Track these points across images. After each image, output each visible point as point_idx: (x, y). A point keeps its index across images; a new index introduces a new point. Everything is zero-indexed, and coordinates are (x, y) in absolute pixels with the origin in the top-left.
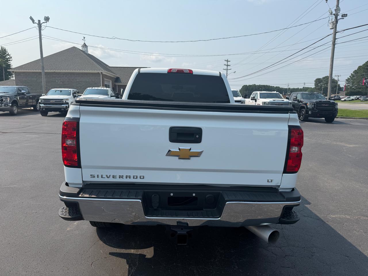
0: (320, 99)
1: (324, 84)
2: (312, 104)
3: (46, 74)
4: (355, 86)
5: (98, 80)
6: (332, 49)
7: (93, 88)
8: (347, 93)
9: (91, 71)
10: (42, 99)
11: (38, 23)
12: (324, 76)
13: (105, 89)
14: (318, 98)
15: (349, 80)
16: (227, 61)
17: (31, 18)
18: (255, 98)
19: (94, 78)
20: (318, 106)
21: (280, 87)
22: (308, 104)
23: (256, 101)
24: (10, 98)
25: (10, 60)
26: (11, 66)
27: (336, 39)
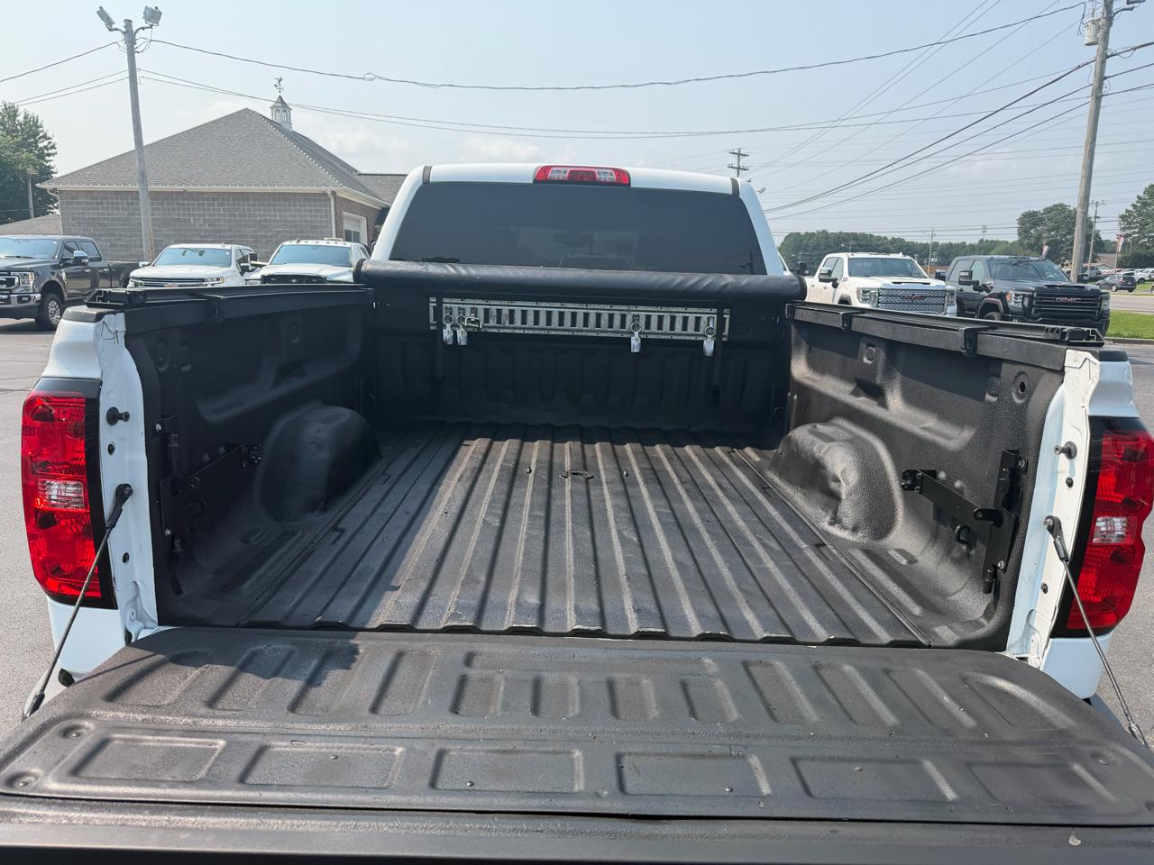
0: (1050, 279)
1: (1049, 231)
2: (1024, 296)
3: (152, 199)
4: (1150, 237)
5: (321, 216)
6: (1091, 112)
7: (302, 242)
8: (1123, 258)
9: (300, 189)
10: (137, 278)
11: (124, 30)
12: (1050, 204)
13: (341, 244)
14: (1040, 275)
15: (1129, 216)
16: (739, 154)
17: (102, 14)
18: (833, 276)
19: (311, 211)
20: (1042, 303)
21: (907, 239)
22: (1008, 297)
23: (835, 286)
24: (37, 274)
25: (49, 155)
26: (52, 172)
27: (1106, 78)
